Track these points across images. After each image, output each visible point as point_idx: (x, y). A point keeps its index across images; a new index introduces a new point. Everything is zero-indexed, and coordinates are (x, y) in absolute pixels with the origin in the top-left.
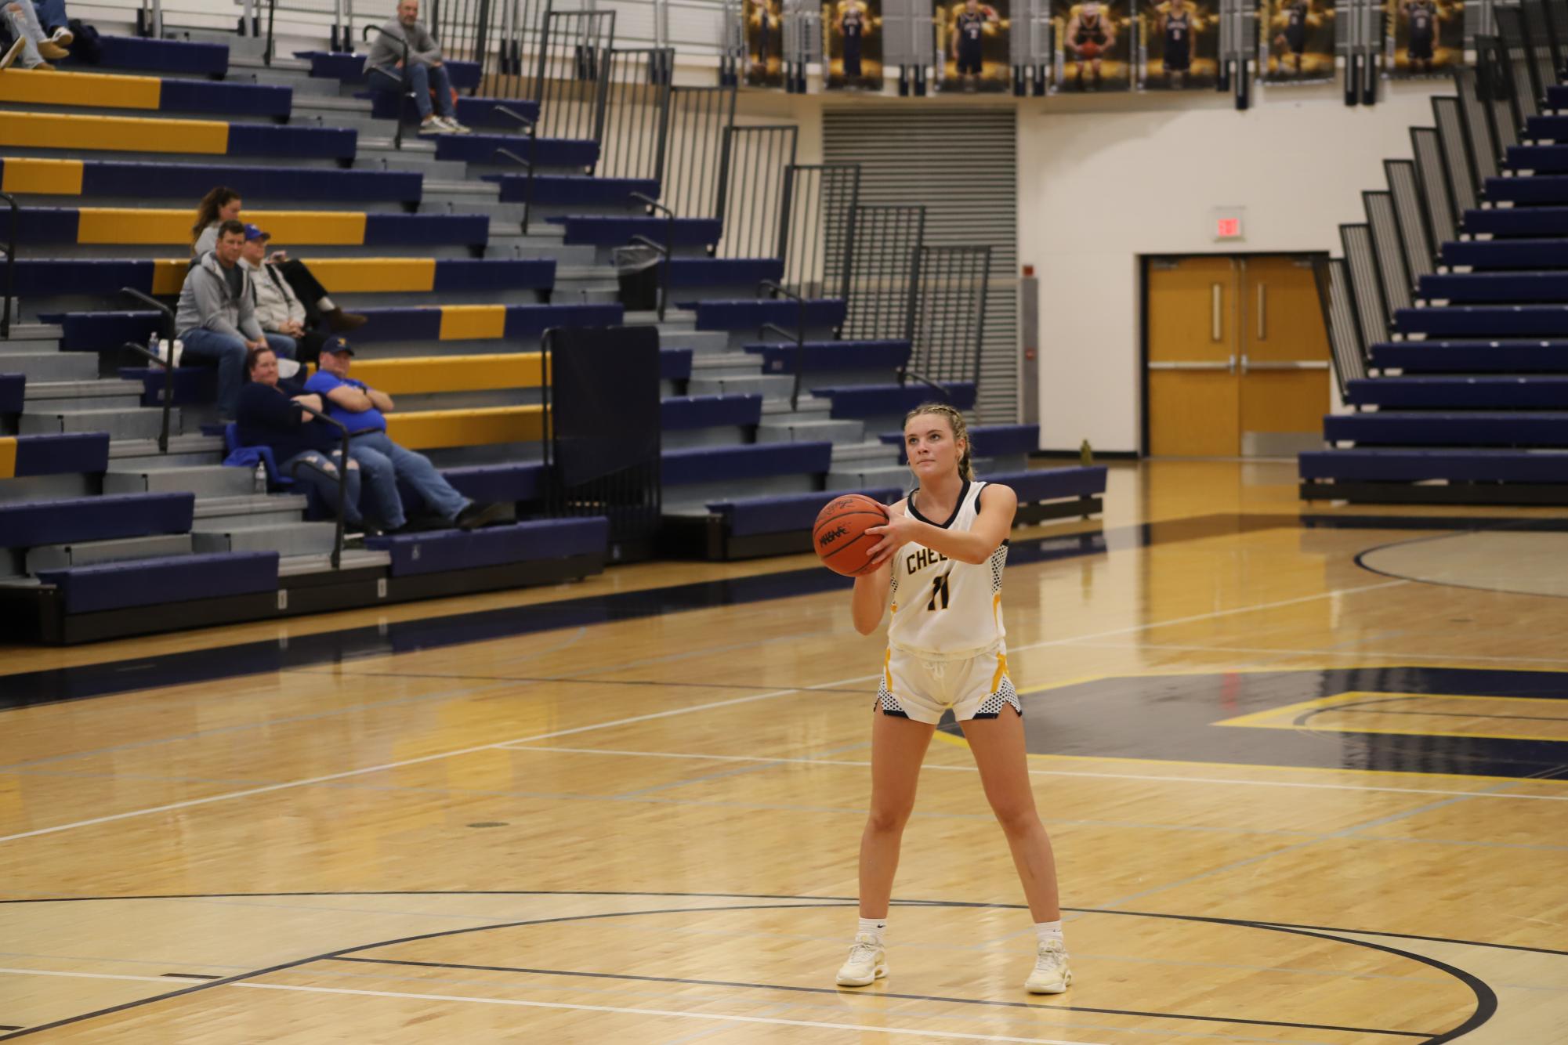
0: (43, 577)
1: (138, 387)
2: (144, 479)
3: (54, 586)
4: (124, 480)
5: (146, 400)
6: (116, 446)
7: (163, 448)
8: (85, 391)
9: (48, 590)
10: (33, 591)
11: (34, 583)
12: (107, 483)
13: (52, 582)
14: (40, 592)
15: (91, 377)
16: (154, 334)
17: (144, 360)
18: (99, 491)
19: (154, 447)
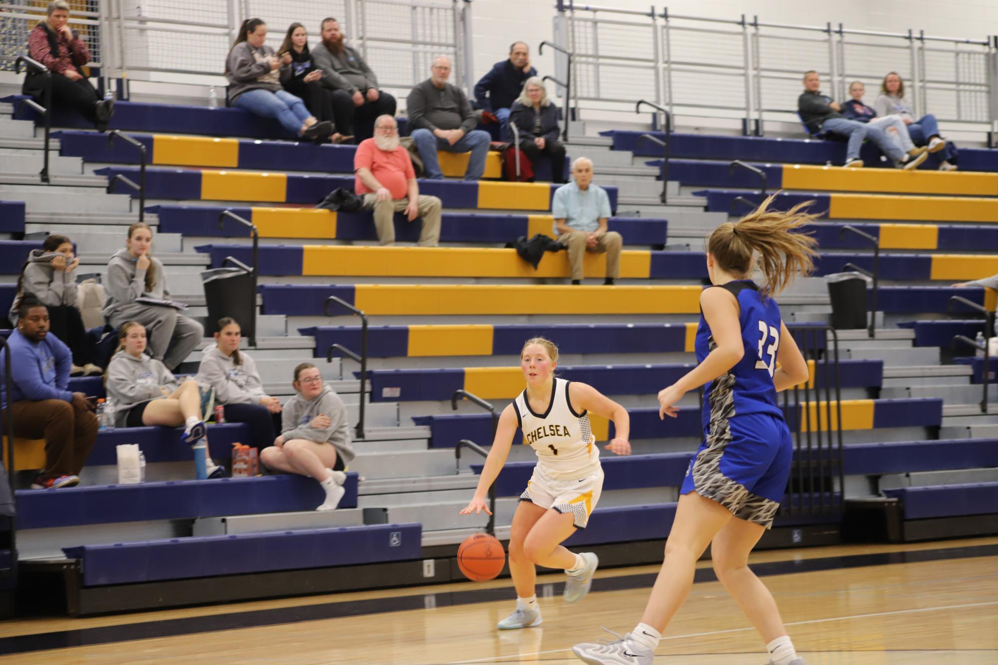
0: (889, 493)
1: (968, 370)
2: (968, 430)
3: (895, 499)
4: (953, 431)
5: (974, 379)
6: (947, 409)
7: (984, 410)
8: (928, 373)
9: (891, 502)
10: (883, 503)
11: (883, 499)
12: (941, 433)
13: (895, 497)
14: (886, 504)
15: (935, 364)
16: (980, 334)
17: (972, 350)
18: (936, 437)
19: (977, 409)
